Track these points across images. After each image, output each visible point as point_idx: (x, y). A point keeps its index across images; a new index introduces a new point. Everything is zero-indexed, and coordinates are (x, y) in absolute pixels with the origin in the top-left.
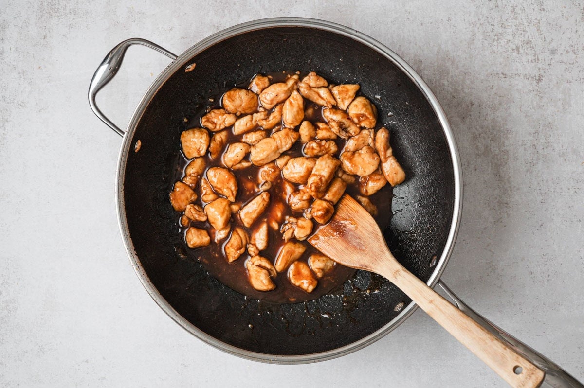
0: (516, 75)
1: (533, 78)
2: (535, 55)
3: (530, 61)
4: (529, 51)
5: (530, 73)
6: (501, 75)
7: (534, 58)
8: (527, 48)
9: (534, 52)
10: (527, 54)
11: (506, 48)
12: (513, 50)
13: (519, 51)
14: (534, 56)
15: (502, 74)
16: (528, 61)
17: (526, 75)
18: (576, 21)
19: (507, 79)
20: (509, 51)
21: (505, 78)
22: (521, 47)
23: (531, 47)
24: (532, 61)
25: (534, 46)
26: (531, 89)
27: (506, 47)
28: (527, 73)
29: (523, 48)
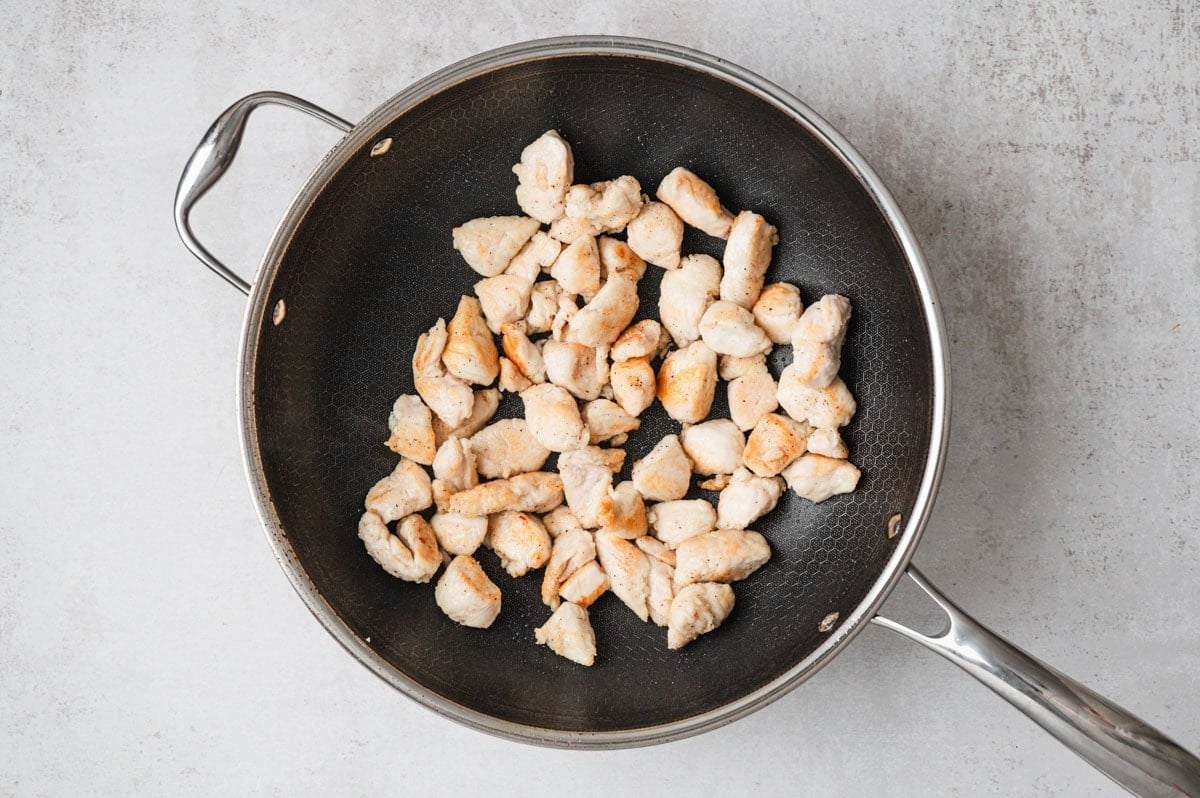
0: (1038, 146)
1: (1072, 152)
2: (1078, 104)
3: (1067, 117)
4: (1064, 97)
5: (1067, 142)
6: (1008, 147)
7: (1075, 111)
8: (1061, 91)
9: (1075, 98)
10: (1061, 103)
11: (1018, 91)
12: (1033, 94)
13: (1044, 98)
14: (1075, 107)
15: (1011, 144)
16: (1063, 119)
17: (1059, 145)
18: (1162, 35)
19: (1020, 155)
20: (1025, 98)
21: (1016, 152)
22: (1048, 88)
23: (1069, 89)
24: (1071, 117)
25: (1076, 87)
26: (1070, 175)
27: (1019, 88)
28: (1061, 142)
29: (1054, 90)
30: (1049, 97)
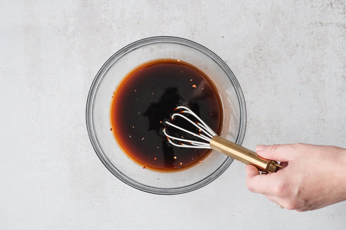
30: (334, 6)
